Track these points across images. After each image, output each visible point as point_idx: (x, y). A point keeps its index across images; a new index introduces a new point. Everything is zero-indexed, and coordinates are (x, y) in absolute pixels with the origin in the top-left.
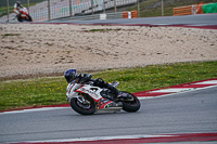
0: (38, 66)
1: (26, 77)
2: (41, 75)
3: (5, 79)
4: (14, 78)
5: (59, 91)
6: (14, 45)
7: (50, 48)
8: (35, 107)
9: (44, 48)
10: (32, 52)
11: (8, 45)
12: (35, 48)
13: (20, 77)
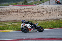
0: (52, 17)
1: (49, 20)
2: (53, 19)
3: (43, 20)
4: (46, 20)
5: (58, 24)
6: (46, 11)
7: (56, 12)
8: (51, 28)
9: (54, 12)
10: (50, 13)
11: (44, 11)
12: (51, 12)
13: (47, 20)
